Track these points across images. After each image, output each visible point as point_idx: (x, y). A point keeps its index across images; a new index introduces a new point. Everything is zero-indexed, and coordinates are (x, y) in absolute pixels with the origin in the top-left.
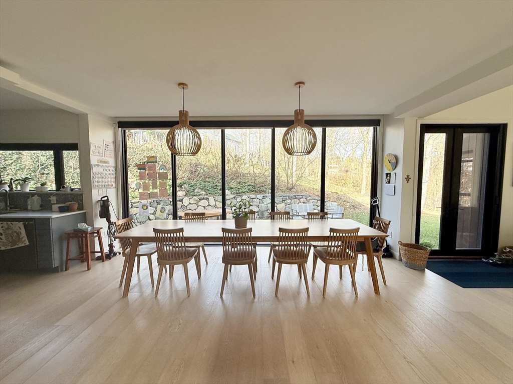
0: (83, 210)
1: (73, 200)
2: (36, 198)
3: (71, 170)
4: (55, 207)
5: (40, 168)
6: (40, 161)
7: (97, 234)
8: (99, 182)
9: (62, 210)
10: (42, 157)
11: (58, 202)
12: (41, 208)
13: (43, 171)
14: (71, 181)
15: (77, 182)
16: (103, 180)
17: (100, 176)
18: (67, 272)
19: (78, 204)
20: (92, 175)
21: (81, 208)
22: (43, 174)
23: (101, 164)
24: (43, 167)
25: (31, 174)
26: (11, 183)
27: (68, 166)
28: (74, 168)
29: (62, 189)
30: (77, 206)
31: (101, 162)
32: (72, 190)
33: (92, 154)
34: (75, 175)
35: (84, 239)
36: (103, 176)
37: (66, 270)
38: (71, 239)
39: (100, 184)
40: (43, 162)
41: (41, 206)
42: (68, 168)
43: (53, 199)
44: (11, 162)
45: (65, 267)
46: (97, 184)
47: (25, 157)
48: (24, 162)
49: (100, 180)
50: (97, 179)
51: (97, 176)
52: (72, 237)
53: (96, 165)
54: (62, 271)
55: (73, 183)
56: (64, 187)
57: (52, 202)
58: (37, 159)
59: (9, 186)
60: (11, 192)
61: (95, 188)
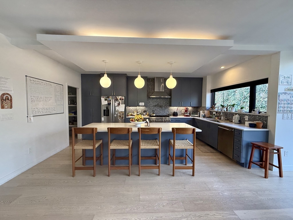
0: (266, 128)
1: (259, 120)
2: (237, 116)
3: (261, 99)
4: (247, 123)
5: (243, 98)
6: (243, 95)
7: (277, 151)
8: (285, 107)
9: (251, 126)
10: (245, 93)
11: (249, 120)
12: (239, 122)
13: (245, 100)
14: (260, 106)
15: (264, 107)
16: (289, 106)
17: (286, 102)
18: (249, 170)
19: (263, 124)
20: (278, 101)
21: (265, 126)
22: (244, 102)
23: (289, 92)
24: (245, 98)
25: (238, 102)
26: (227, 107)
27: (259, 97)
28: (263, 98)
29: (253, 112)
30: (262, 125)
31: (289, 90)
32: (259, 113)
33: (280, 84)
34: (264, 102)
35: (265, 152)
36: (289, 102)
37: (249, 168)
38: (254, 148)
39: (286, 109)
40: (245, 95)
41: (239, 121)
42: (260, 98)
43: (247, 118)
44: (231, 96)
45: (248, 165)
46: (282, 109)
47: (237, 93)
48: (236, 96)
49: (286, 105)
50: (282, 105)
51: (283, 102)
52: (256, 147)
53: (283, 93)
54: (246, 167)
55: (261, 107)
56: (254, 111)
57: (246, 120)
58: (242, 94)
59: (226, 108)
60: (227, 112)
61: (279, 113)
